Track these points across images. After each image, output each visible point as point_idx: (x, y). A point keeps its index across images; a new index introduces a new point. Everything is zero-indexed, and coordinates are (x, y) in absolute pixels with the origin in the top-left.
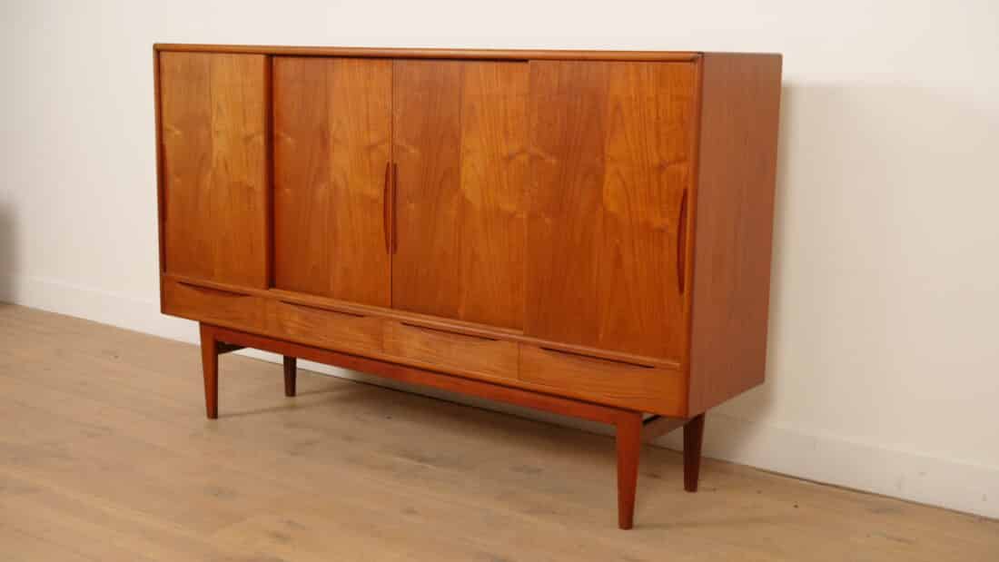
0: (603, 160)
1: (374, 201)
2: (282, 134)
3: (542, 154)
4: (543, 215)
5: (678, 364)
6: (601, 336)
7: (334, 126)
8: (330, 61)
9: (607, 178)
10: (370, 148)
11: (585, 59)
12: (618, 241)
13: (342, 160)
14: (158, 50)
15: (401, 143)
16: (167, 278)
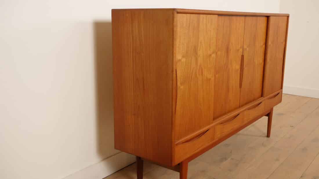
8: (231, 18)
14: (178, 13)
15: (245, 47)
16: (177, 145)
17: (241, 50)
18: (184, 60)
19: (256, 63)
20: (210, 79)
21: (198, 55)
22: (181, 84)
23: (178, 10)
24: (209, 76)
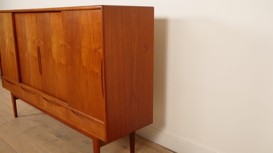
0: (81, 47)
1: (37, 58)
2: (18, 37)
3: (67, 44)
4: (69, 66)
5: (104, 123)
6: (85, 109)
7: (27, 35)
9: (82, 54)
10: (34, 41)
11: (73, 10)
12: (86, 77)
13: (29, 45)
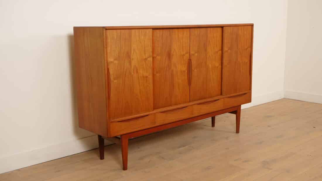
8: (171, 30)
10: (183, 55)
14: (106, 29)
15: (192, 52)
16: (112, 122)
17: (188, 55)
18: (116, 62)
19: (210, 66)
20: (147, 77)
21: (131, 58)
22: (115, 79)
23: (107, 28)
24: (146, 74)
